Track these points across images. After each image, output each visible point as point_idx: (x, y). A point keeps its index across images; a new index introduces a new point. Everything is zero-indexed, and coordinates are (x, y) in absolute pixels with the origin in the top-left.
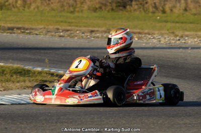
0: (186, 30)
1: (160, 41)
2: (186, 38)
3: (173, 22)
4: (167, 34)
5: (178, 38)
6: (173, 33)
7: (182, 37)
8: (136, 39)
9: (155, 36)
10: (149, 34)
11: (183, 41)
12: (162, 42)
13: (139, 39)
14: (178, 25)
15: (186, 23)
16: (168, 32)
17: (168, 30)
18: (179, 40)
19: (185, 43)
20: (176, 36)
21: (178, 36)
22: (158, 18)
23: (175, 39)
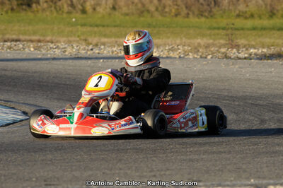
0: (105, 36)
1: (64, 52)
2: (102, 47)
3: (91, 26)
4: (77, 42)
5: (91, 47)
6: (86, 40)
7: (97, 45)
8: (32, 49)
9: (59, 45)
10: (52, 42)
11: (97, 51)
12: (67, 53)
13: (35, 49)
14: (96, 29)
15: (108, 26)
16: (78, 39)
17: (78, 36)
18: (92, 50)
19: (99, 53)
20: (89, 44)
21: (91, 44)
22: (74, 20)
23: (87, 48)
